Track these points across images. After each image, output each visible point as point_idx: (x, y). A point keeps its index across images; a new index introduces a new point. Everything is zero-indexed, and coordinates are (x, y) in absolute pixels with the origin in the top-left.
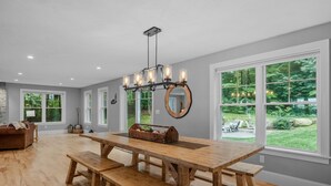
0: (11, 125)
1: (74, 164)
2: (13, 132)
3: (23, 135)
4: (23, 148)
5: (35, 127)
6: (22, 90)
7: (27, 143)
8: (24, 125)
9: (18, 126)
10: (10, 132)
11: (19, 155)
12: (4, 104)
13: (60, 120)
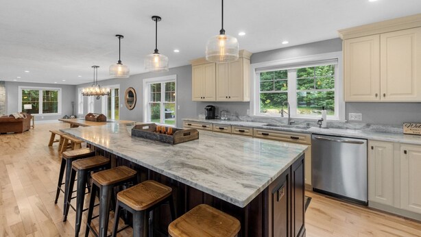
0: (11, 116)
1: (53, 135)
2: (13, 120)
3: (22, 122)
4: (21, 132)
5: (31, 117)
6: (20, 87)
7: (24, 128)
8: (22, 116)
9: (17, 116)
10: (11, 120)
11: (19, 136)
12: (4, 99)
13: (57, 112)
